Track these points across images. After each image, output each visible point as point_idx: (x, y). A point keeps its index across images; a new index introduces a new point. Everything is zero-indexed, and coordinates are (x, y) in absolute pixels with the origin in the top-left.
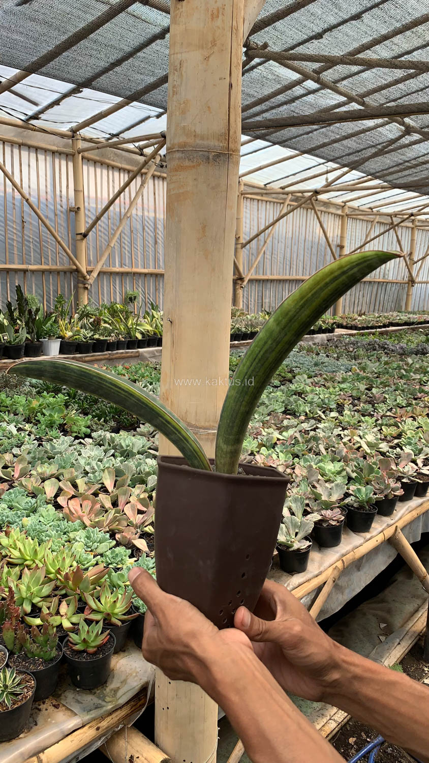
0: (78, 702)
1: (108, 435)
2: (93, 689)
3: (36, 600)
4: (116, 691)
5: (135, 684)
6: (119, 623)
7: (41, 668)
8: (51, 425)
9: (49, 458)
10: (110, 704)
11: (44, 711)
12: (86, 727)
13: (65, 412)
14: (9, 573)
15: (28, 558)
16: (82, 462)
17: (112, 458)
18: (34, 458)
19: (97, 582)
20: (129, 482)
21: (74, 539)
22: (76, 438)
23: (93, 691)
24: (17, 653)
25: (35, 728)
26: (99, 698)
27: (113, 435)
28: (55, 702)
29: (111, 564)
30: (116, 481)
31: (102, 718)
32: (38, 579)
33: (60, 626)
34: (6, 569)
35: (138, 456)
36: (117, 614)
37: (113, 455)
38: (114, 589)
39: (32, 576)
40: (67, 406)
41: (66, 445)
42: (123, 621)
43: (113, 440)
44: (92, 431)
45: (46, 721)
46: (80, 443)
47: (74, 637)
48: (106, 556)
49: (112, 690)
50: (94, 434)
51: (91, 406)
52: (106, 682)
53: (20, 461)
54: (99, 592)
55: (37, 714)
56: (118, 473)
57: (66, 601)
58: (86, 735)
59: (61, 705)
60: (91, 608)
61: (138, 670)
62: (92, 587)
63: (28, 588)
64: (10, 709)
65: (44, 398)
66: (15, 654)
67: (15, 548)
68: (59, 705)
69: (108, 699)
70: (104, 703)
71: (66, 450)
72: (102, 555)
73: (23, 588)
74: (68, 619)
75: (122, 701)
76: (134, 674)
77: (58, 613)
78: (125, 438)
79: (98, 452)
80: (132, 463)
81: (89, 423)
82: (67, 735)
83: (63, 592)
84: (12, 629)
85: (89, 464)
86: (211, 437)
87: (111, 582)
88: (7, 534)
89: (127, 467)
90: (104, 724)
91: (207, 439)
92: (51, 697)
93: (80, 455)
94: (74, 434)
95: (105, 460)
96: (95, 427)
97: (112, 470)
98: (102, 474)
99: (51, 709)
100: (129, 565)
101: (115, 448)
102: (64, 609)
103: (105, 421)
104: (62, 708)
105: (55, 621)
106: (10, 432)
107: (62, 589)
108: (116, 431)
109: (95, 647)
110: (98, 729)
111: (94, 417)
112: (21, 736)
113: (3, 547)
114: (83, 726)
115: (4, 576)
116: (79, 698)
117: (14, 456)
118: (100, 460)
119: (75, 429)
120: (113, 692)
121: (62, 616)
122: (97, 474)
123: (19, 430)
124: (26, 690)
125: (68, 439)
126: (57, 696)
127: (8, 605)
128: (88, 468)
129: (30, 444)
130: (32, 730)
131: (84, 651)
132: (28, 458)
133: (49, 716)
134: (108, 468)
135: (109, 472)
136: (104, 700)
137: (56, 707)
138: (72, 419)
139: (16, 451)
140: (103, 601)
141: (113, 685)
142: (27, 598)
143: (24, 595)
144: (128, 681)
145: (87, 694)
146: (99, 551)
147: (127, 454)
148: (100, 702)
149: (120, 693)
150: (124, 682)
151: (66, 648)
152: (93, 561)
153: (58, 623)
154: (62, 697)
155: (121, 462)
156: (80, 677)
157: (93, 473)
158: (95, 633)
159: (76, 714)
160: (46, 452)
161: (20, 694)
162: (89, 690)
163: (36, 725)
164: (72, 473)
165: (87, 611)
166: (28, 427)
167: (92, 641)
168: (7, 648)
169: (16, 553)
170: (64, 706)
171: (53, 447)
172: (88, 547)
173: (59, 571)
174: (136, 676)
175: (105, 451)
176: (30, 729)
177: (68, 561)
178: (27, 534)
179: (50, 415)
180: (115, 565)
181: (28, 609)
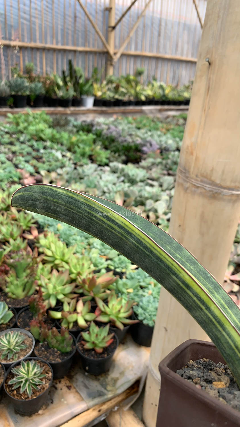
0: (86, 387)
1: (121, 166)
2: (98, 375)
3: (61, 297)
4: (115, 381)
5: (131, 377)
6: (121, 327)
7: (59, 360)
8: (83, 155)
9: (81, 178)
10: (110, 393)
11: (59, 391)
12: (91, 410)
13: (93, 146)
14: (43, 269)
15: (58, 257)
16: (102, 183)
17: (122, 184)
18: (70, 178)
19: (107, 286)
20: (133, 203)
21: (93, 244)
22: (100, 165)
23: (98, 377)
24: (42, 342)
25: (51, 406)
26: (102, 385)
27: (124, 166)
28: (68, 384)
29: (118, 268)
30: (124, 202)
31: (104, 403)
32: (62, 281)
33: (76, 323)
34: (41, 266)
35: (140, 184)
36: (120, 318)
37: (123, 181)
38: (120, 294)
39: (58, 278)
40: (94, 142)
41: (92, 171)
42: (125, 325)
43: (123, 170)
44: (110, 161)
45: (60, 401)
46: (101, 170)
47: (85, 335)
48: (115, 262)
49: (112, 379)
50: (111, 164)
51: (110, 144)
52: (108, 371)
53: (62, 179)
54: (108, 295)
55: (54, 392)
56: (126, 195)
57: (83, 300)
58: (91, 415)
59: (72, 387)
60: (100, 310)
61: (134, 364)
62: (102, 290)
63: (55, 287)
64: (30, 399)
65: (80, 135)
66: (40, 342)
67: (49, 249)
68: (71, 386)
69: (109, 388)
70: (105, 391)
71: (92, 174)
72: (111, 259)
73: (51, 286)
74: (83, 317)
75: (120, 391)
76: (130, 368)
77: (75, 310)
78: (131, 169)
79: (112, 178)
80: (135, 189)
81: (108, 156)
82: (75, 416)
83: (81, 291)
84: (38, 326)
85: (106, 186)
86: (234, 198)
87: (117, 287)
88: (45, 236)
89: (132, 191)
90: (105, 407)
91: (230, 201)
92: (66, 378)
93: (101, 178)
94: (98, 163)
95: (118, 185)
96: (112, 159)
97: (122, 193)
98: (115, 194)
99: (65, 389)
100: (131, 271)
101: (124, 176)
102: (80, 307)
103: (119, 155)
104: (73, 390)
105: (72, 318)
106: (57, 158)
107: (80, 289)
108: (125, 162)
109: (101, 348)
110: (100, 411)
111: (112, 151)
112: (40, 412)
113: (41, 246)
114: (88, 409)
115: (39, 271)
116: (87, 382)
117: (59, 174)
118: (114, 184)
119: (99, 159)
120: (113, 381)
121: (78, 313)
122: (111, 194)
123: (63, 156)
124: (44, 382)
125: (94, 166)
126: (70, 378)
127: (38, 302)
128: (105, 189)
129: (69, 167)
130: (49, 407)
131: (93, 349)
132: (66, 177)
133: (63, 397)
134: (119, 191)
135: (120, 195)
136: (105, 389)
137: (69, 388)
138: (96, 152)
139: (59, 171)
140: (110, 305)
141: (113, 374)
142: (53, 294)
143: (51, 292)
144: (126, 373)
145: (93, 380)
146: (110, 256)
147: (133, 182)
148: (103, 389)
149: (119, 383)
150: (122, 373)
151: (79, 343)
152: (105, 264)
153: (74, 320)
154: (74, 379)
155: (129, 187)
156: (89, 368)
157: (109, 193)
158: (102, 336)
159: (83, 400)
160: (79, 174)
161: (40, 385)
162: (95, 376)
163: (52, 403)
164: (94, 192)
165: (97, 312)
166: (69, 154)
167: (100, 342)
168: (34, 337)
169: (49, 253)
170: (75, 388)
171: (83, 172)
172: (102, 252)
173: (79, 274)
174: (132, 370)
175: (118, 178)
176: (47, 406)
177: (86, 265)
178: (59, 238)
179: (84, 148)
180: (121, 269)
181: (53, 303)
